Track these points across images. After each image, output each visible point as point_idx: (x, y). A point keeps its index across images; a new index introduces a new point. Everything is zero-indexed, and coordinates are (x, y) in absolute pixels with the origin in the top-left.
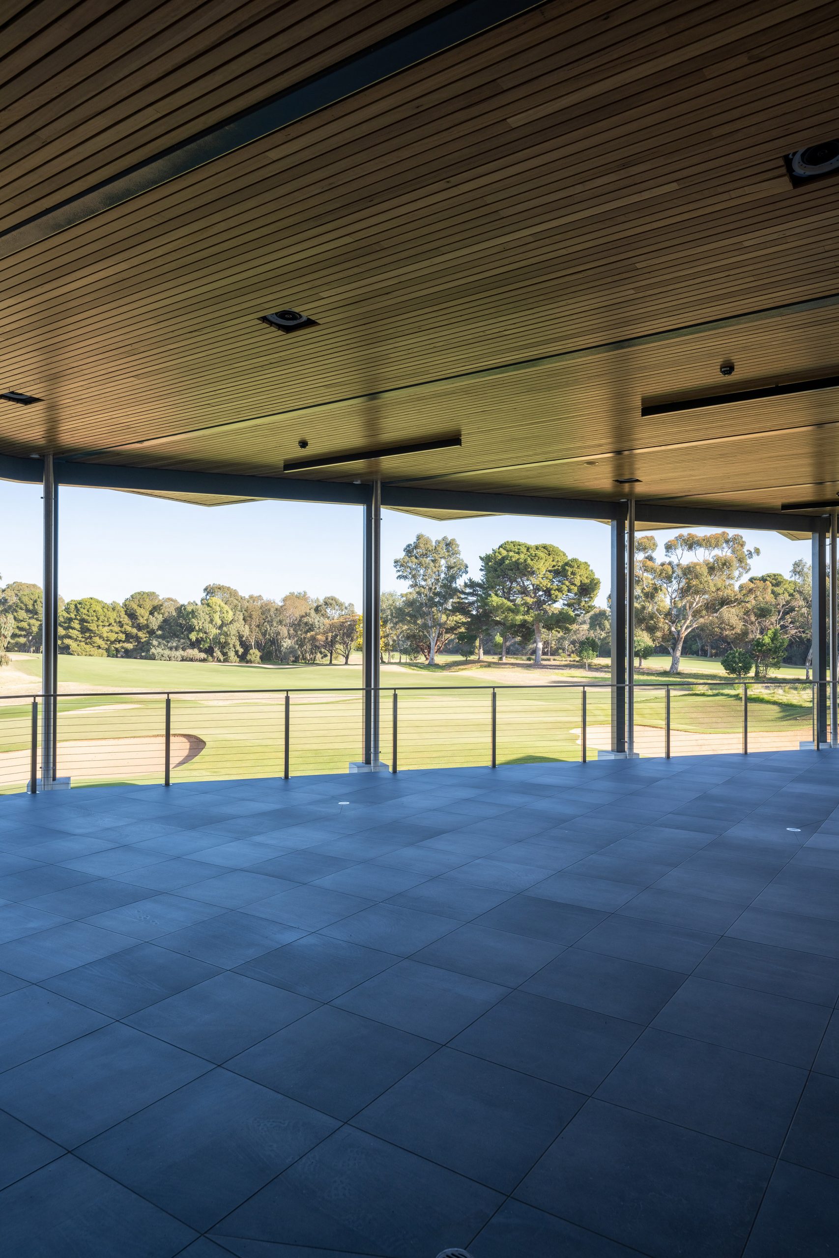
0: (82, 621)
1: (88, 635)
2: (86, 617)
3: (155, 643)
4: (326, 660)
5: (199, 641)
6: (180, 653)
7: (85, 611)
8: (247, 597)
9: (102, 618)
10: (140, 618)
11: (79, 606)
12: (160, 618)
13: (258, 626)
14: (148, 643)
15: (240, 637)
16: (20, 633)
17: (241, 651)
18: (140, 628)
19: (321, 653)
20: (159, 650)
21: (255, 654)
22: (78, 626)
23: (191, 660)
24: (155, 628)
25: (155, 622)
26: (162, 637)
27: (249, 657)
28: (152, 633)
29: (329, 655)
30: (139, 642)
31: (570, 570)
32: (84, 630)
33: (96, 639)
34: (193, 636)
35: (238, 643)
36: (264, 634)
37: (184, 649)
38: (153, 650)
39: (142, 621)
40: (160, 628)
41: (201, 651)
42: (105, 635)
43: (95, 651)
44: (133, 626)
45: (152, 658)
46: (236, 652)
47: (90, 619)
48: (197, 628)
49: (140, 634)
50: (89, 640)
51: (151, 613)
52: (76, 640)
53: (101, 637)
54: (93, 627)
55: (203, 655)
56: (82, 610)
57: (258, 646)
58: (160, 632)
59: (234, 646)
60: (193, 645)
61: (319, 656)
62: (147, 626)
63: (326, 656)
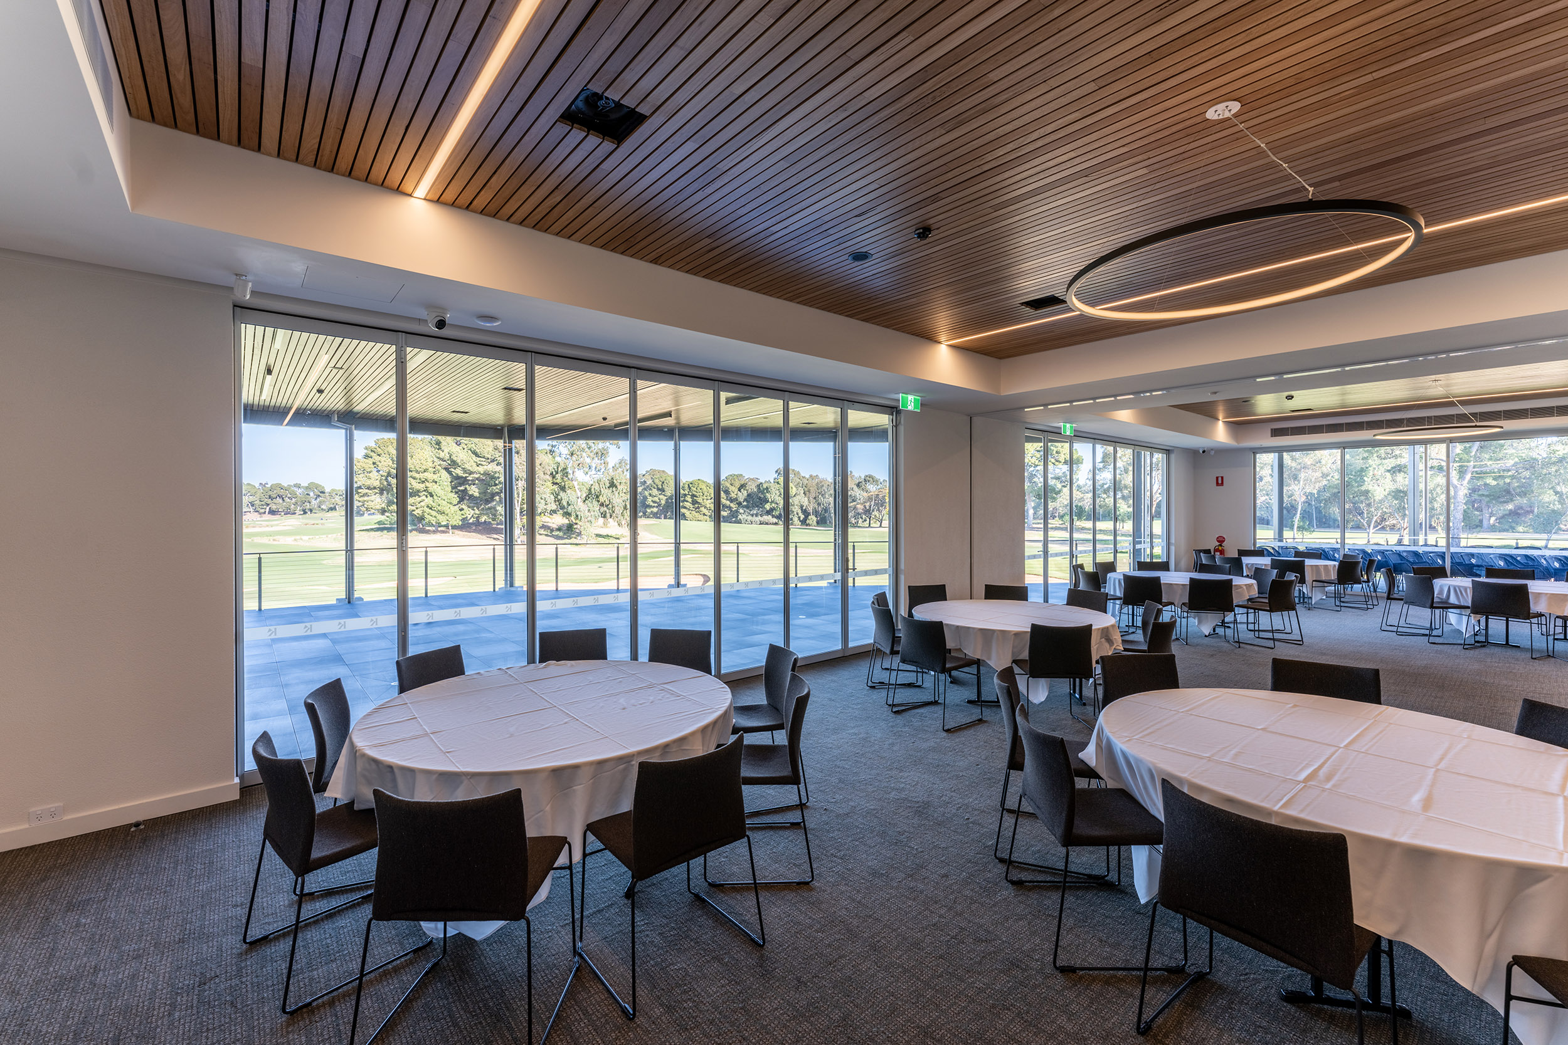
0: (693, 496)
1: (697, 506)
2: (695, 493)
3: (741, 511)
4: (866, 524)
5: (772, 510)
6: (759, 518)
7: (695, 489)
8: (807, 476)
9: (706, 494)
10: (731, 493)
11: (691, 485)
12: (745, 493)
13: (815, 498)
14: (737, 511)
15: (802, 507)
16: (653, 505)
17: (802, 517)
18: (732, 501)
19: (862, 518)
20: (744, 516)
21: (813, 519)
22: (690, 500)
23: (767, 524)
24: (742, 500)
25: (742, 496)
26: (747, 507)
27: (808, 522)
28: (740, 504)
29: (868, 520)
30: (731, 511)
32: (694, 502)
33: (702, 509)
34: (768, 506)
35: (800, 511)
36: (819, 504)
37: (761, 516)
38: (740, 517)
39: (733, 495)
40: (745, 500)
41: (773, 516)
42: (708, 506)
43: (701, 517)
44: (727, 499)
45: (739, 522)
46: (799, 518)
47: (697, 494)
48: (770, 500)
49: (732, 505)
50: (697, 510)
51: (739, 490)
52: (689, 510)
53: (705, 507)
54: (700, 500)
55: (775, 520)
56: (692, 488)
57: (816, 513)
58: (745, 503)
59: (797, 514)
60: (769, 512)
61: (860, 521)
62: (736, 499)
63: (865, 520)
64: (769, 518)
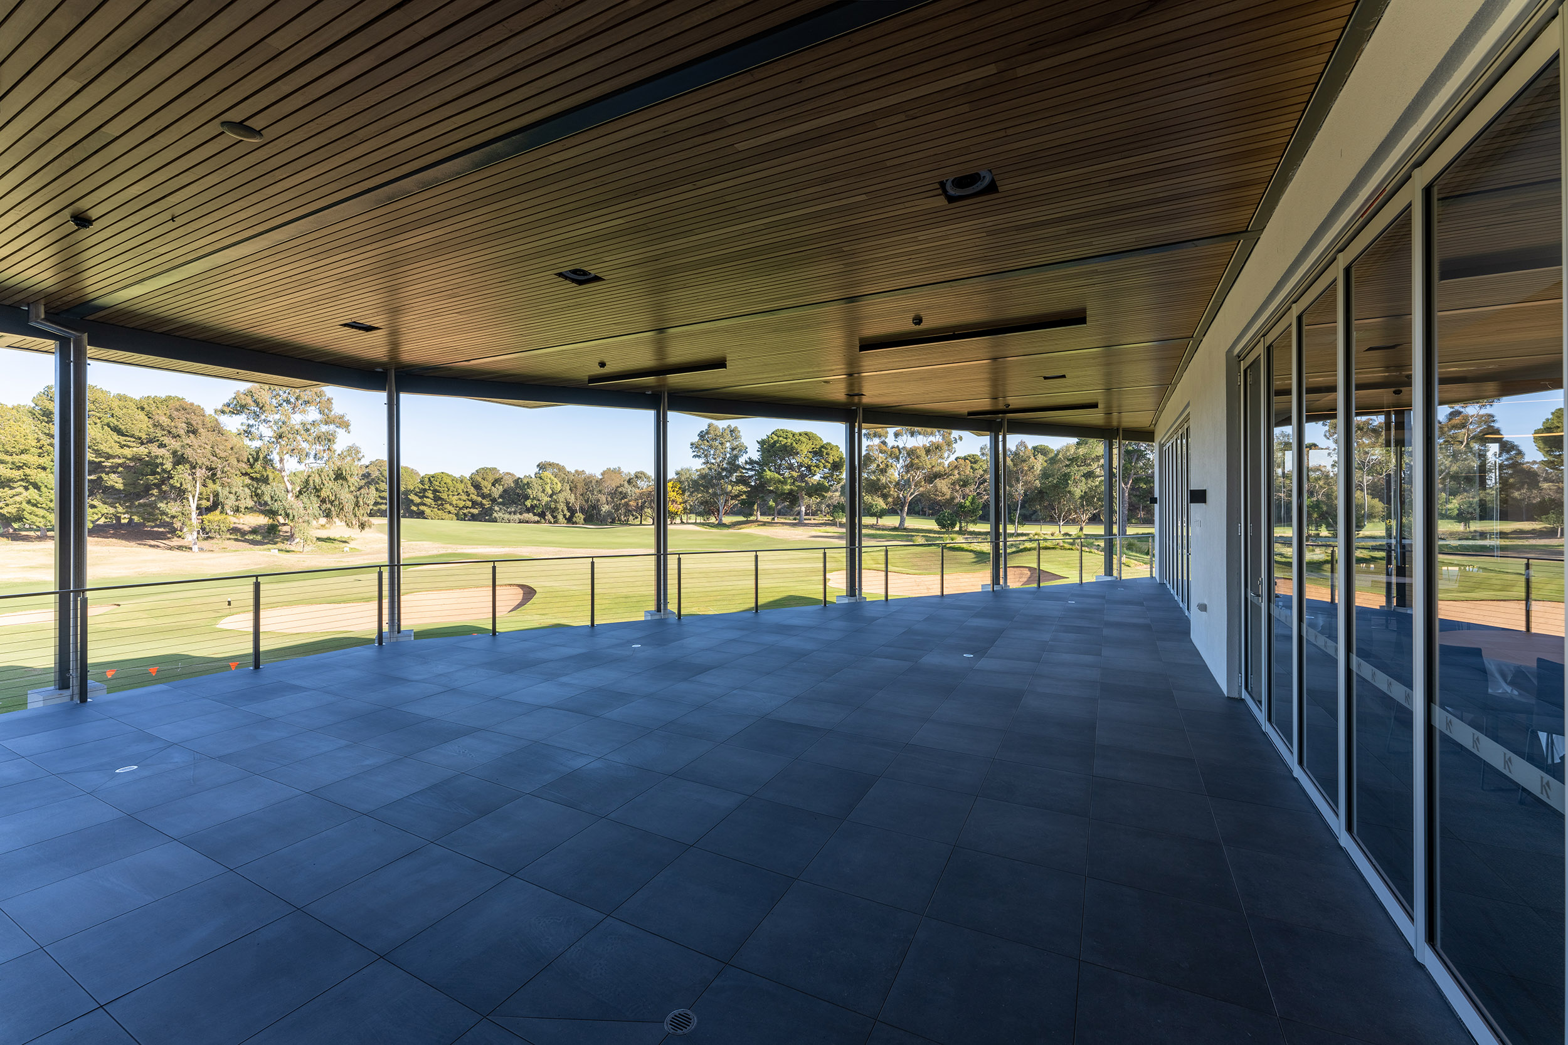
0: (435, 491)
1: (440, 502)
2: (439, 488)
3: (497, 508)
4: (637, 522)
5: (533, 507)
6: (518, 516)
7: (437, 483)
8: (573, 472)
9: (451, 489)
10: (484, 488)
11: (432, 479)
12: (501, 488)
13: (582, 495)
14: (491, 509)
15: (567, 503)
16: (381, 501)
17: (568, 514)
18: (484, 496)
19: (633, 515)
20: (500, 514)
21: (579, 516)
22: (431, 496)
23: (527, 522)
24: (497, 496)
25: (497, 491)
26: (503, 504)
27: (574, 519)
28: (494, 500)
29: (639, 517)
30: (483, 508)
31: (825, 451)
32: (437, 498)
33: (447, 506)
34: (528, 503)
35: (565, 509)
36: (587, 501)
37: (521, 514)
38: (495, 514)
39: (486, 491)
40: (501, 496)
41: (535, 514)
42: (454, 503)
43: (446, 515)
44: (478, 495)
45: (495, 521)
46: (564, 516)
47: (441, 489)
48: (531, 496)
49: (484, 501)
50: (441, 507)
51: (493, 485)
52: (430, 507)
53: (451, 504)
54: (444, 496)
55: (537, 518)
56: (434, 482)
57: (582, 510)
58: (501, 500)
59: (563, 511)
60: (528, 510)
61: (631, 518)
62: (490, 495)
63: (637, 518)
64: (527, 516)
